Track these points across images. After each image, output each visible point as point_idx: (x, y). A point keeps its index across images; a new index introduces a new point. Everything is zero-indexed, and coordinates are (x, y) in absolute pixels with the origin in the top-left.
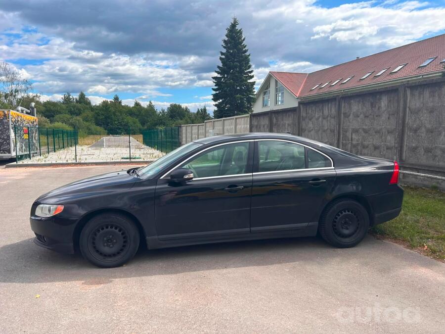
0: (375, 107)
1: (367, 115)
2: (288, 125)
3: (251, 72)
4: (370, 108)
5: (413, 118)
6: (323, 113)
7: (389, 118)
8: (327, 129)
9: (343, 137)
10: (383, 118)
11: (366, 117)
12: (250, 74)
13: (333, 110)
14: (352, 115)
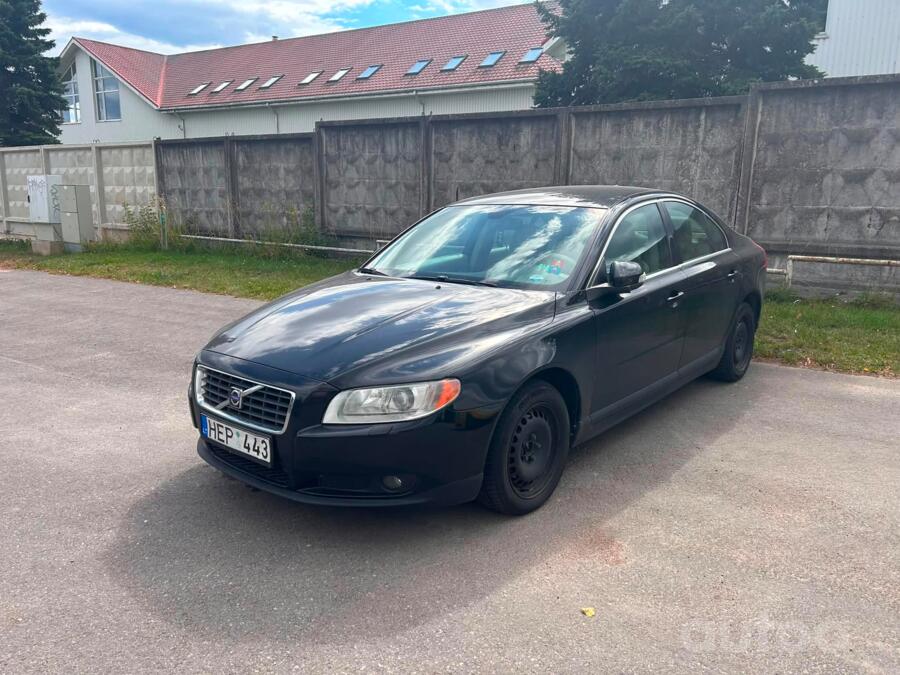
0: (507, 145)
1: (490, 158)
2: (288, 171)
3: (47, 31)
4: (496, 147)
5: (582, 168)
6: (383, 151)
7: (536, 166)
8: (397, 184)
9: (435, 200)
10: (525, 166)
11: (489, 162)
12: (41, 38)
13: (410, 145)
14: (455, 157)
